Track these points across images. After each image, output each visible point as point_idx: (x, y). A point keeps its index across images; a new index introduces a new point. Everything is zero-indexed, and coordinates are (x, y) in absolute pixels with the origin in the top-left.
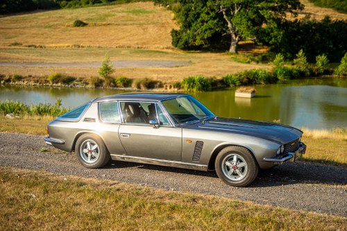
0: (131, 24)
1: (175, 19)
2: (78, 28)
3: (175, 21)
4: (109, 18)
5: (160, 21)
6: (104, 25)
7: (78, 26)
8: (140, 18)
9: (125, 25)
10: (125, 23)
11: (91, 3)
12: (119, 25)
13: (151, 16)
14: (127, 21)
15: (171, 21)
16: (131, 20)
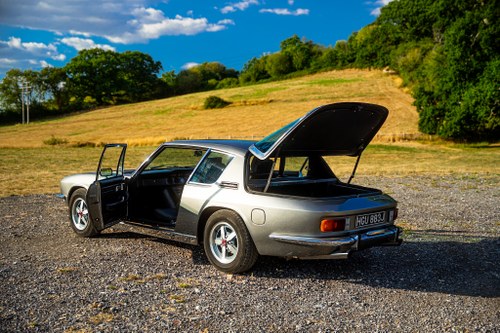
0: (315, 99)
1: (405, 85)
2: (210, 111)
3: (406, 89)
4: (275, 93)
5: (374, 91)
6: (262, 103)
7: (213, 107)
8: (333, 89)
9: (303, 100)
10: (304, 97)
11: (253, 79)
12: (290, 101)
13: (355, 85)
14: (306, 94)
15: (396, 90)
16: (314, 94)
